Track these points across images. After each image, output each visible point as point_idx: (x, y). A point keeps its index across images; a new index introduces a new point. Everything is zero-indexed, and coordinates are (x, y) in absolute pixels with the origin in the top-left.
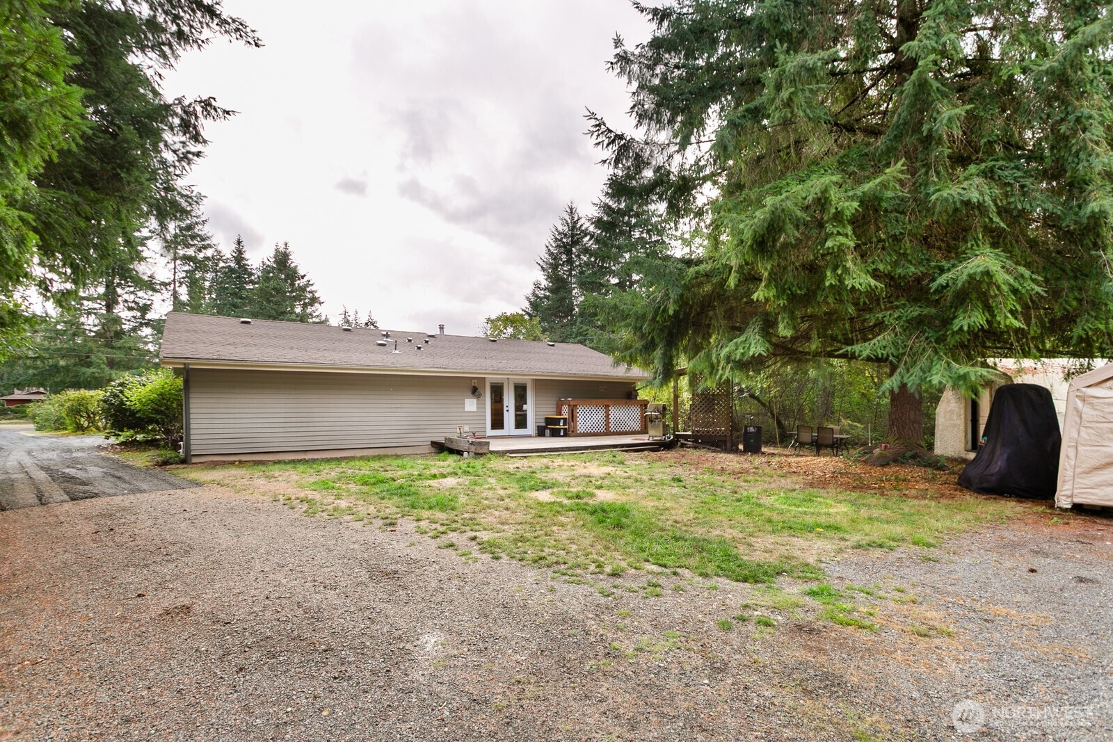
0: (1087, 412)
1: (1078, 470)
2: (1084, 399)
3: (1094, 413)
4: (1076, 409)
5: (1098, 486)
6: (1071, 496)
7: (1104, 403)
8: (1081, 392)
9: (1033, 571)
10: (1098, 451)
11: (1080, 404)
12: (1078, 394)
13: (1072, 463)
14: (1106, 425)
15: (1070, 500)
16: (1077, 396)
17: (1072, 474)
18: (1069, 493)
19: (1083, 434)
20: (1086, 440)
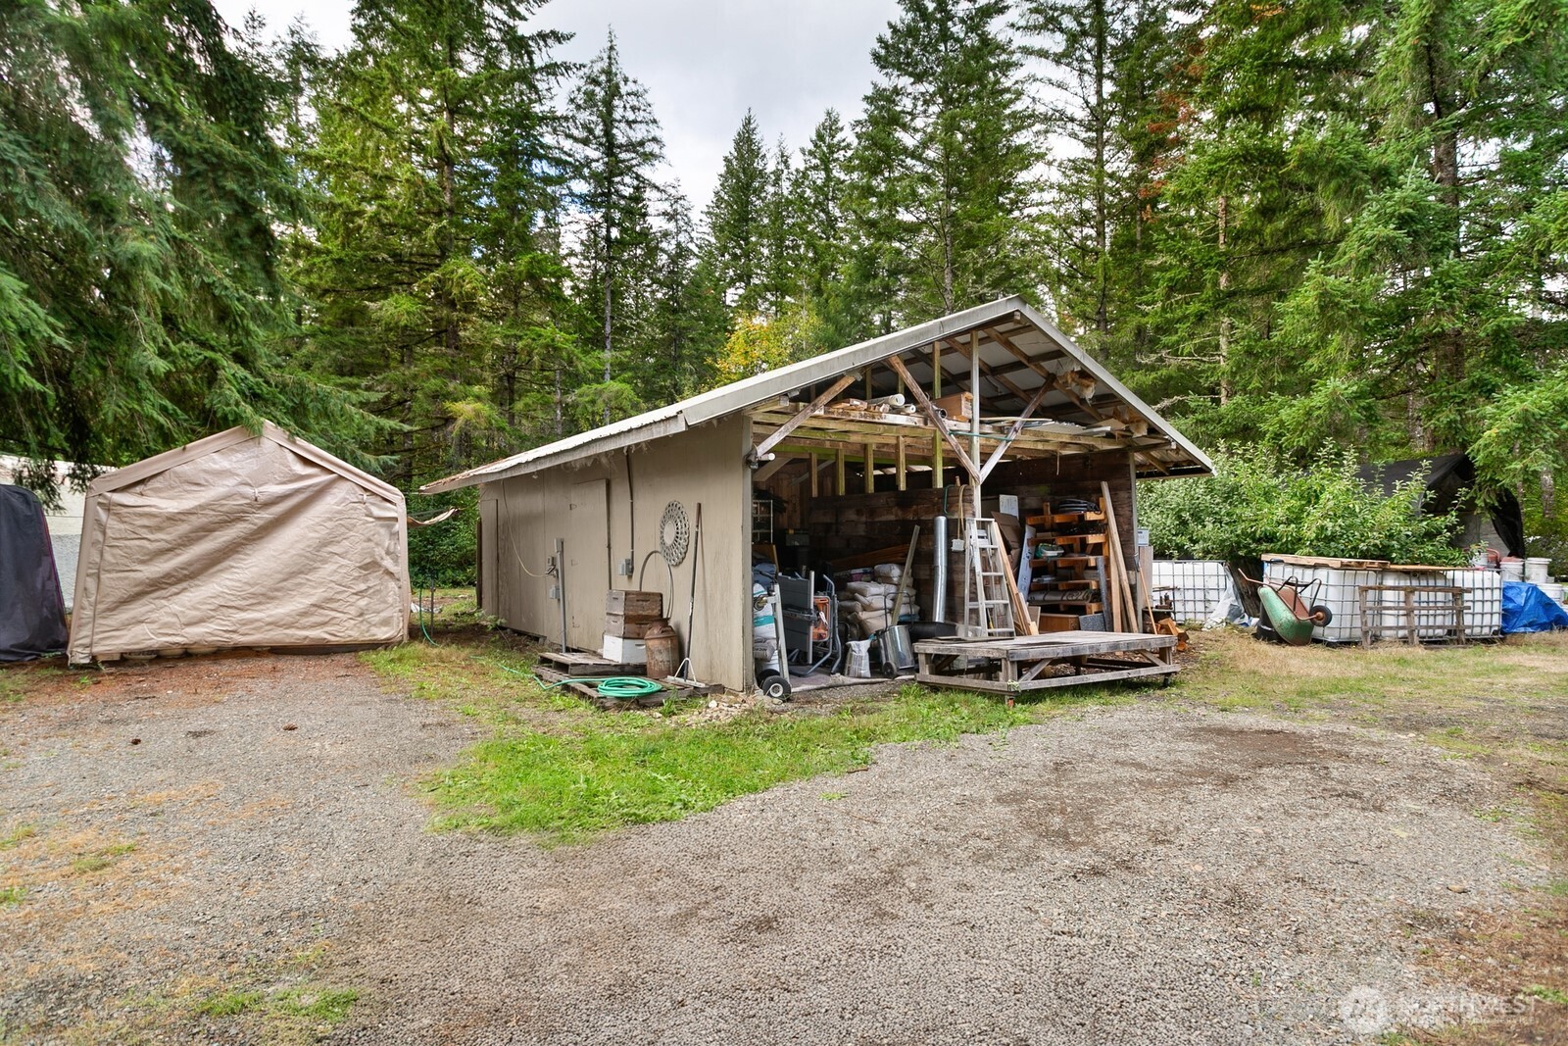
0: (114, 525)
1: (101, 607)
2: (108, 507)
3: (122, 526)
4: (98, 522)
5: (126, 625)
6: (90, 646)
7: (135, 514)
8: (105, 497)
9: (136, 742)
10: (126, 578)
11: (103, 515)
12: (101, 500)
13: (92, 599)
14: (137, 542)
15: (87, 651)
16: (99, 504)
17: (90, 613)
18: (86, 641)
19: (108, 556)
20: (112, 564)
